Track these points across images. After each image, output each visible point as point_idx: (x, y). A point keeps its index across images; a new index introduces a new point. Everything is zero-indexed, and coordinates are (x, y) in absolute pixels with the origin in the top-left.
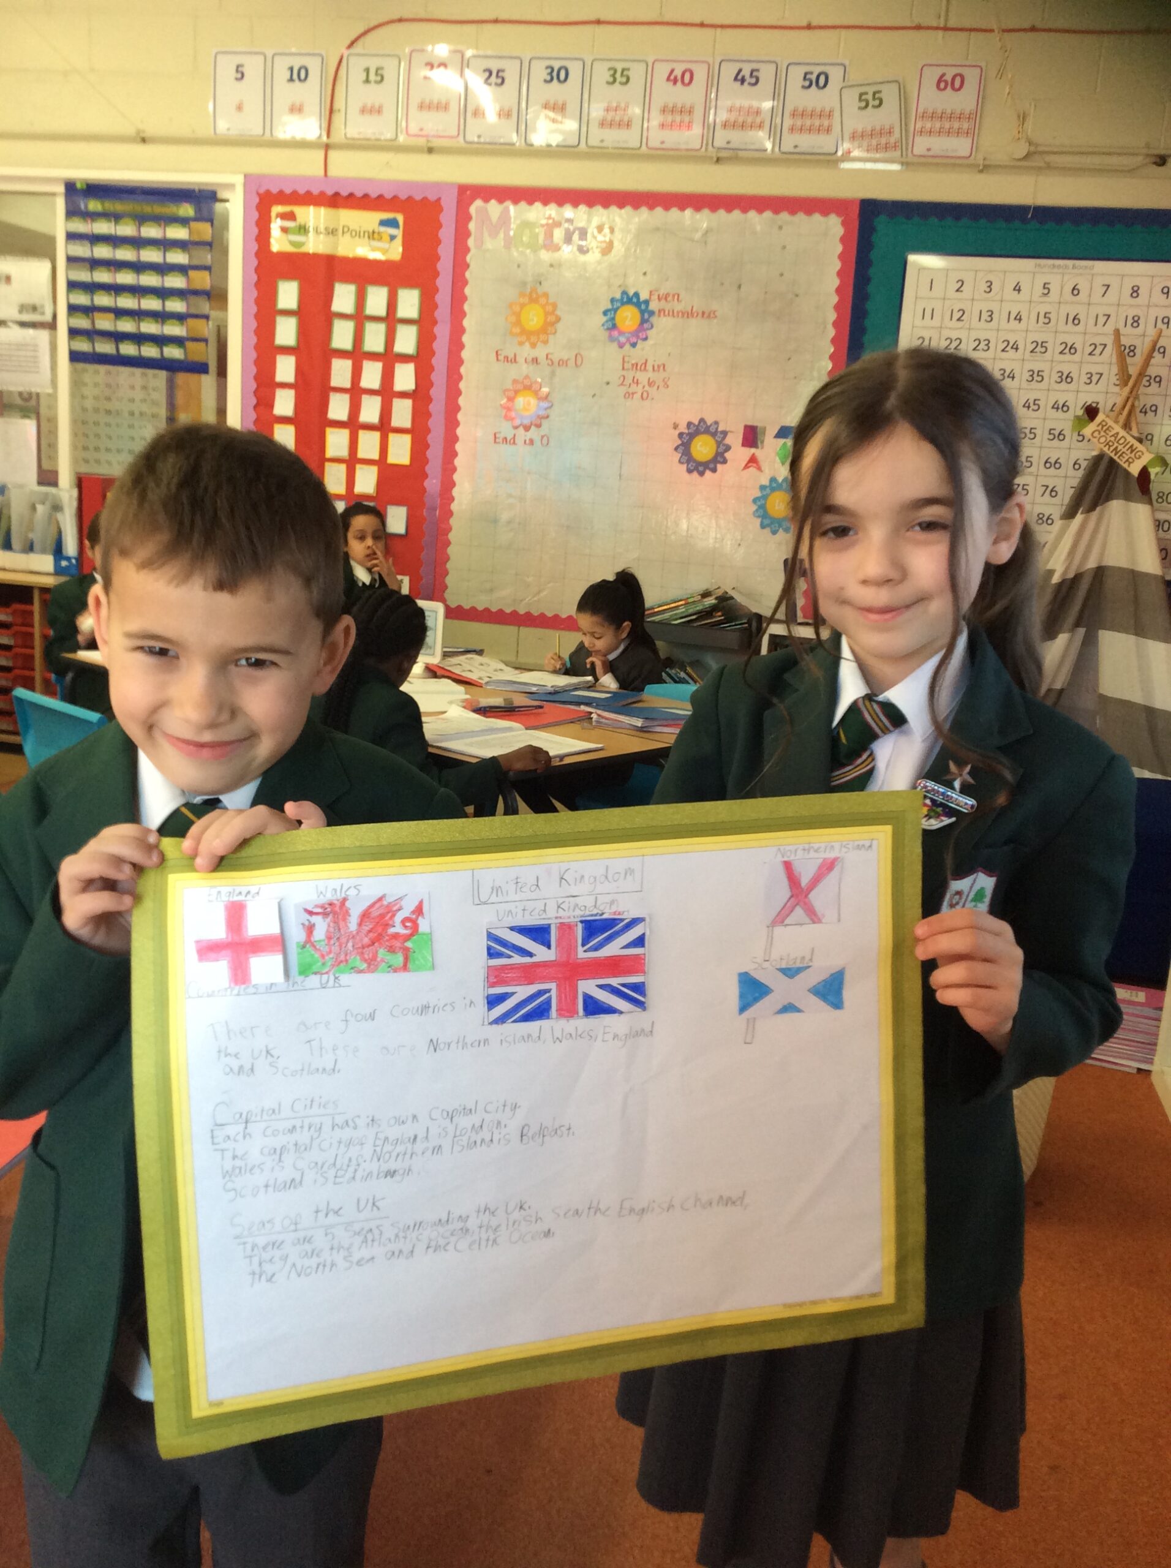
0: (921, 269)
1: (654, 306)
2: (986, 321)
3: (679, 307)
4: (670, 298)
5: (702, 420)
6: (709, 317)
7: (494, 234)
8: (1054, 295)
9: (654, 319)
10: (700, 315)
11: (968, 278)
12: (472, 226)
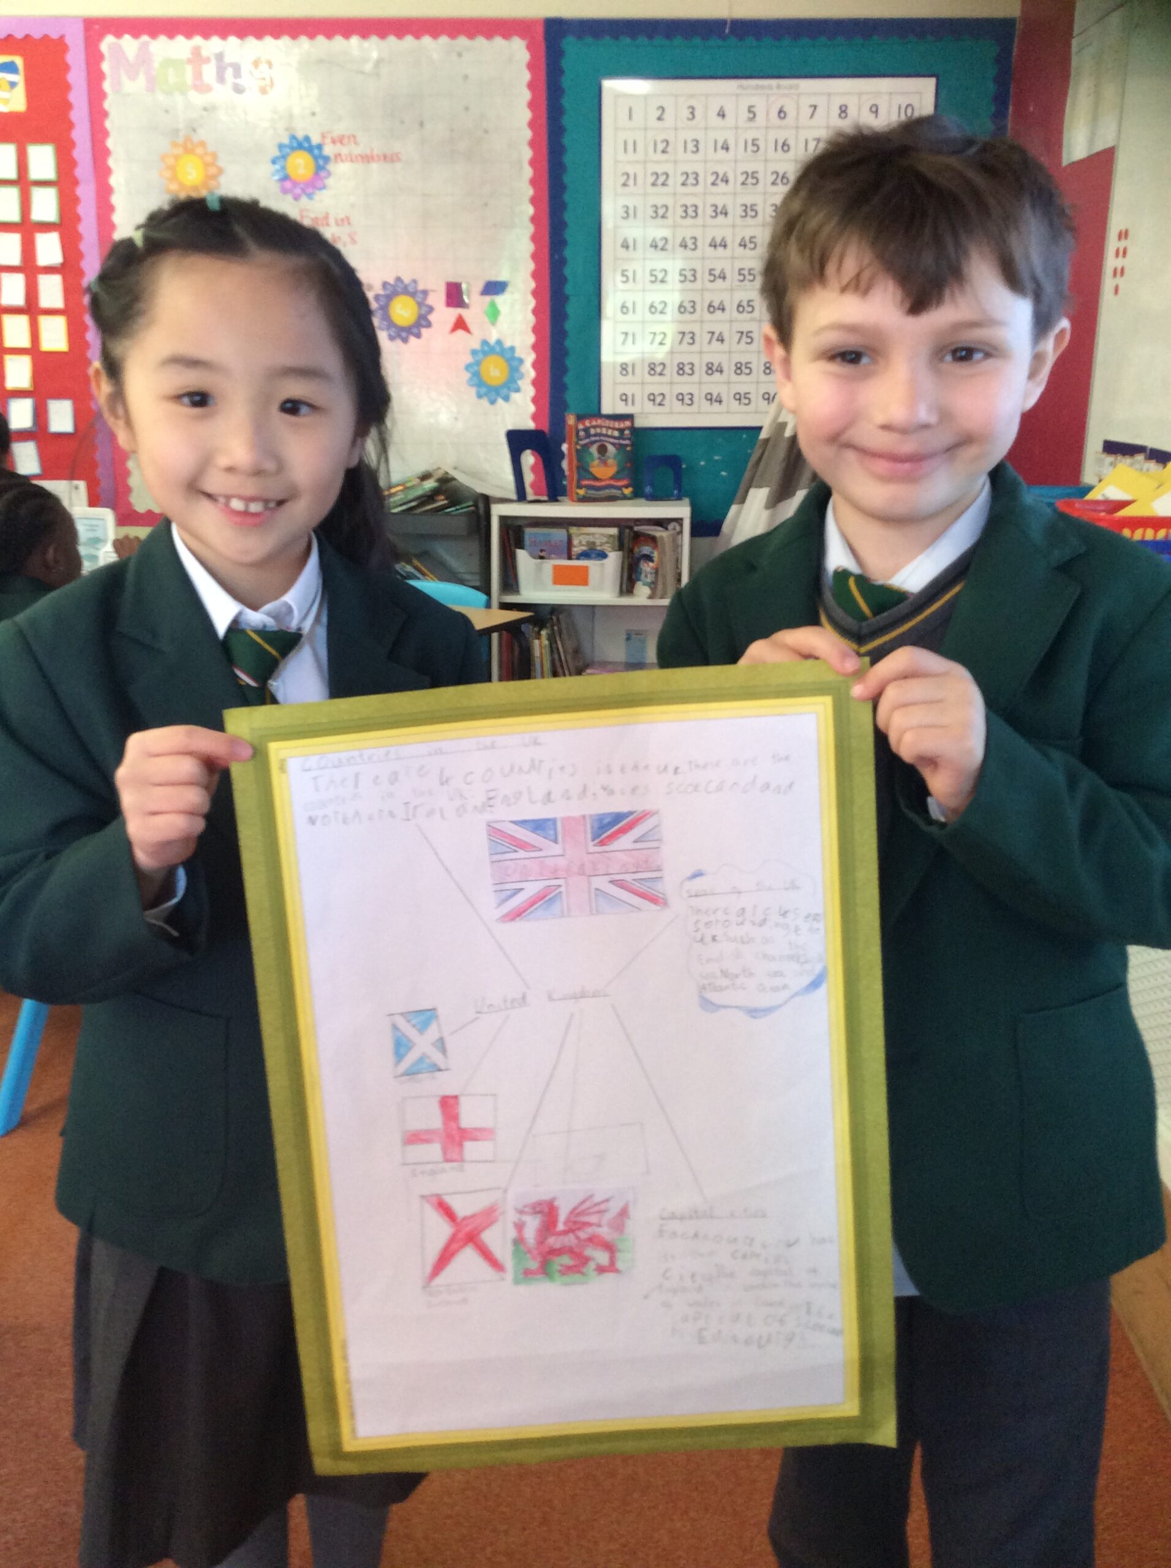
0: (618, 96)
1: (329, 150)
2: (693, 152)
3: (357, 150)
4: (345, 141)
5: (399, 279)
6: (392, 161)
7: (133, 77)
8: (761, 119)
9: (331, 167)
10: (382, 158)
11: (669, 104)
12: (105, 67)
